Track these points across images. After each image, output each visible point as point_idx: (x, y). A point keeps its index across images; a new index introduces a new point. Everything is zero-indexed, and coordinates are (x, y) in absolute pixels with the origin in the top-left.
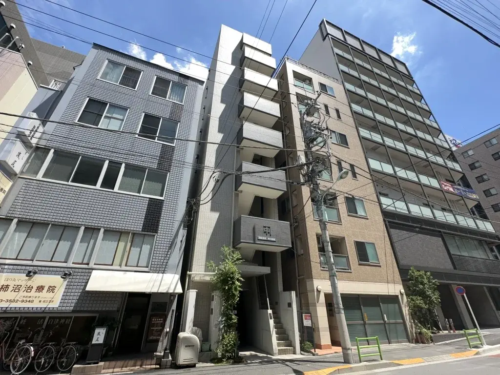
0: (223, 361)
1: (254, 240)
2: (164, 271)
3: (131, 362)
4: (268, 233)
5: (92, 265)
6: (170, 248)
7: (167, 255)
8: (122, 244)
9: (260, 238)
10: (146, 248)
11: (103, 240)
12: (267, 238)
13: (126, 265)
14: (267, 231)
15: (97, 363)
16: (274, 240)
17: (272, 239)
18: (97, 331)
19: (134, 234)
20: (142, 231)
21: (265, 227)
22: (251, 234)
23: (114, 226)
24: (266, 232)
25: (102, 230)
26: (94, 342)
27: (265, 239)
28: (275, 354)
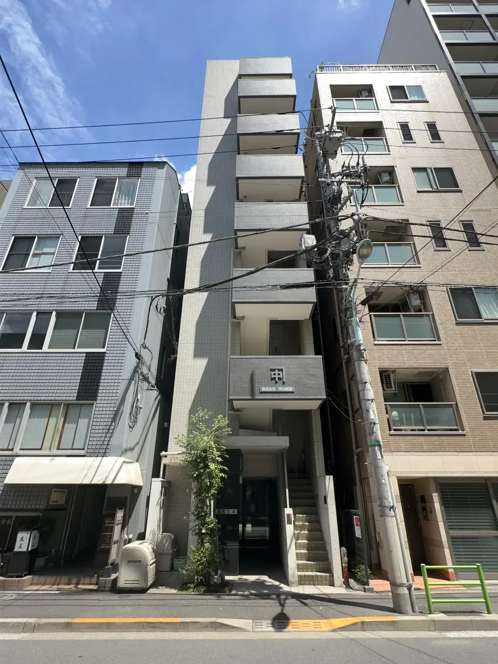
0: (190, 587)
1: (252, 393)
2: (105, 453)
3: (65, 579)
4: (280, 379)
5: (17, 451)
6: (114, 419)
7: (109, 429)
8: (53, 421)
9: (263, 389)
10: (83, 423)
11: (30, 417)
12: (277, 389)
13: (58, 449)
14: (277, 376)
15: (21, 577)
16: (290, 389)
17: (287, 389)
18: (20, 535)
19: (68, 406)
20: (76, 400)
21: (274, 370)
22: (247, 385)
23: (43, 397)
24: (274, 378)
25: (28, 404)
26: (17, 549)
27: (274, 389)
28: (292, 583)
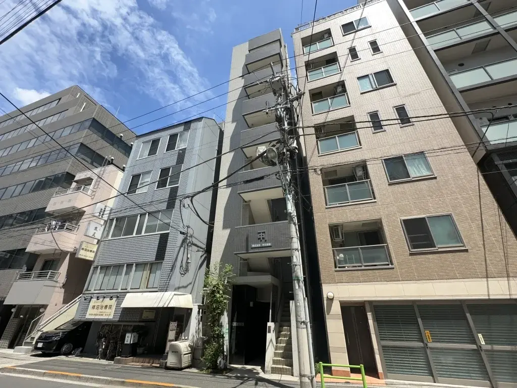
1: (247, 250)
2: (166, 290)
4: (263, 238)
5: (129, 290)
6: (172, 270)
9: (253, 246)
11: (135, 271)
12: (261, 245)
13: (147, 288)
14: (261, 237)
16: (270, 244)
17: (267, 245)
19: (152, 264)
20: (156, 260)
21: (260, 233)
22: (244, 244)
23: (140, 260)
24: (260, 238)
25: (134, 264)
27: (259, 245)
28: (267, 372)
